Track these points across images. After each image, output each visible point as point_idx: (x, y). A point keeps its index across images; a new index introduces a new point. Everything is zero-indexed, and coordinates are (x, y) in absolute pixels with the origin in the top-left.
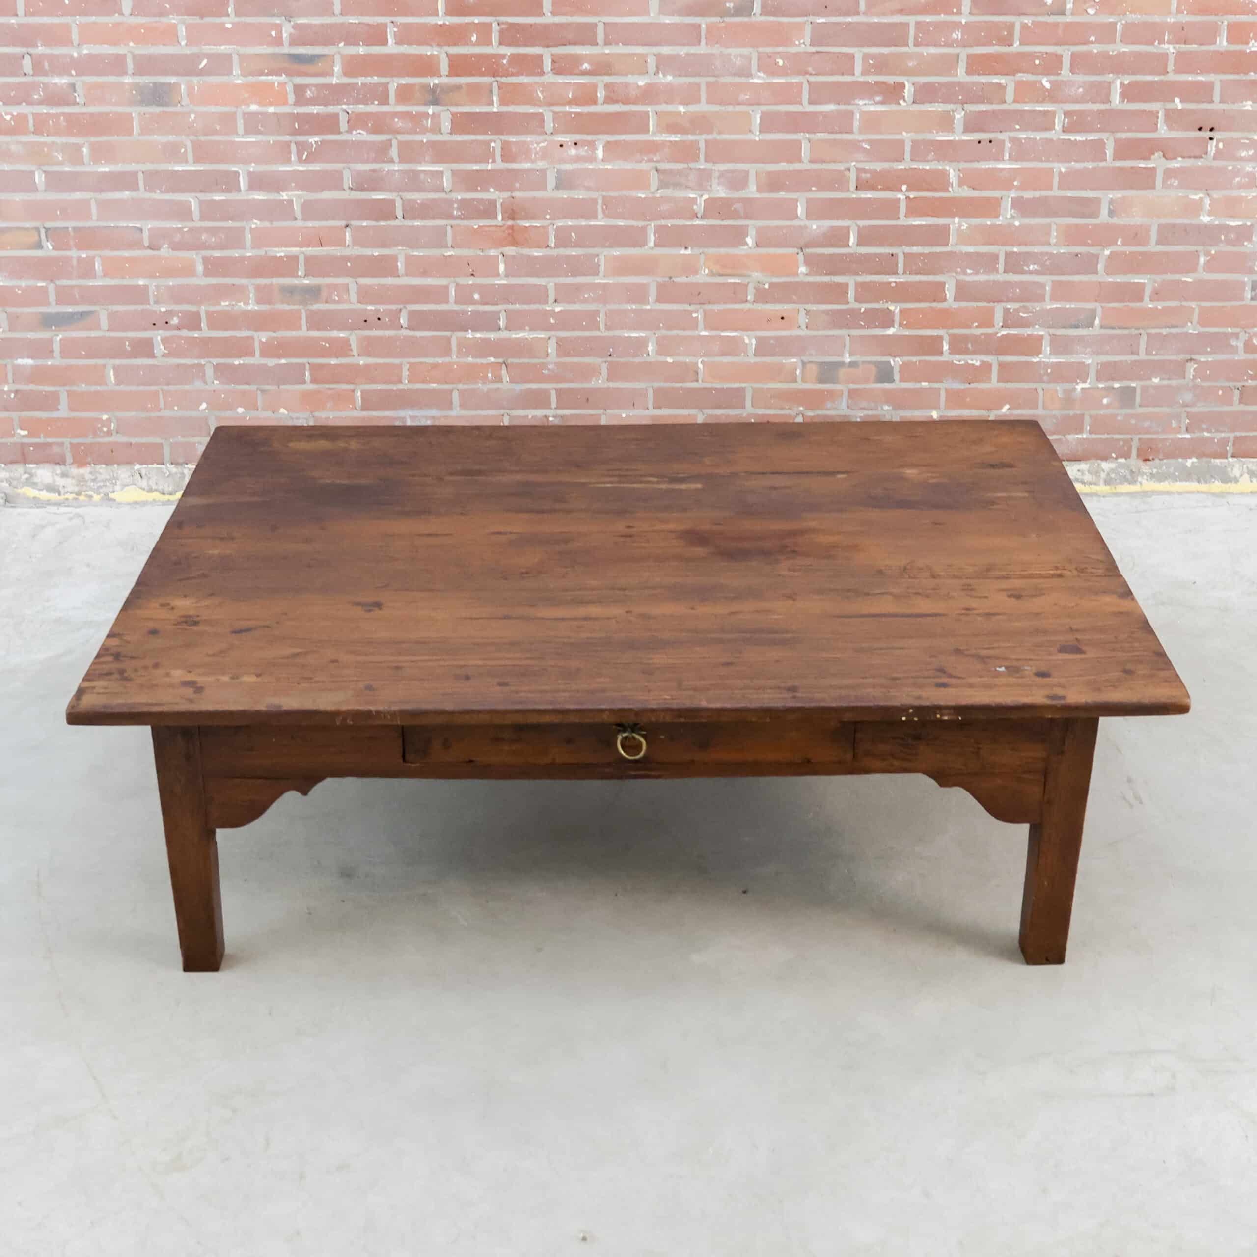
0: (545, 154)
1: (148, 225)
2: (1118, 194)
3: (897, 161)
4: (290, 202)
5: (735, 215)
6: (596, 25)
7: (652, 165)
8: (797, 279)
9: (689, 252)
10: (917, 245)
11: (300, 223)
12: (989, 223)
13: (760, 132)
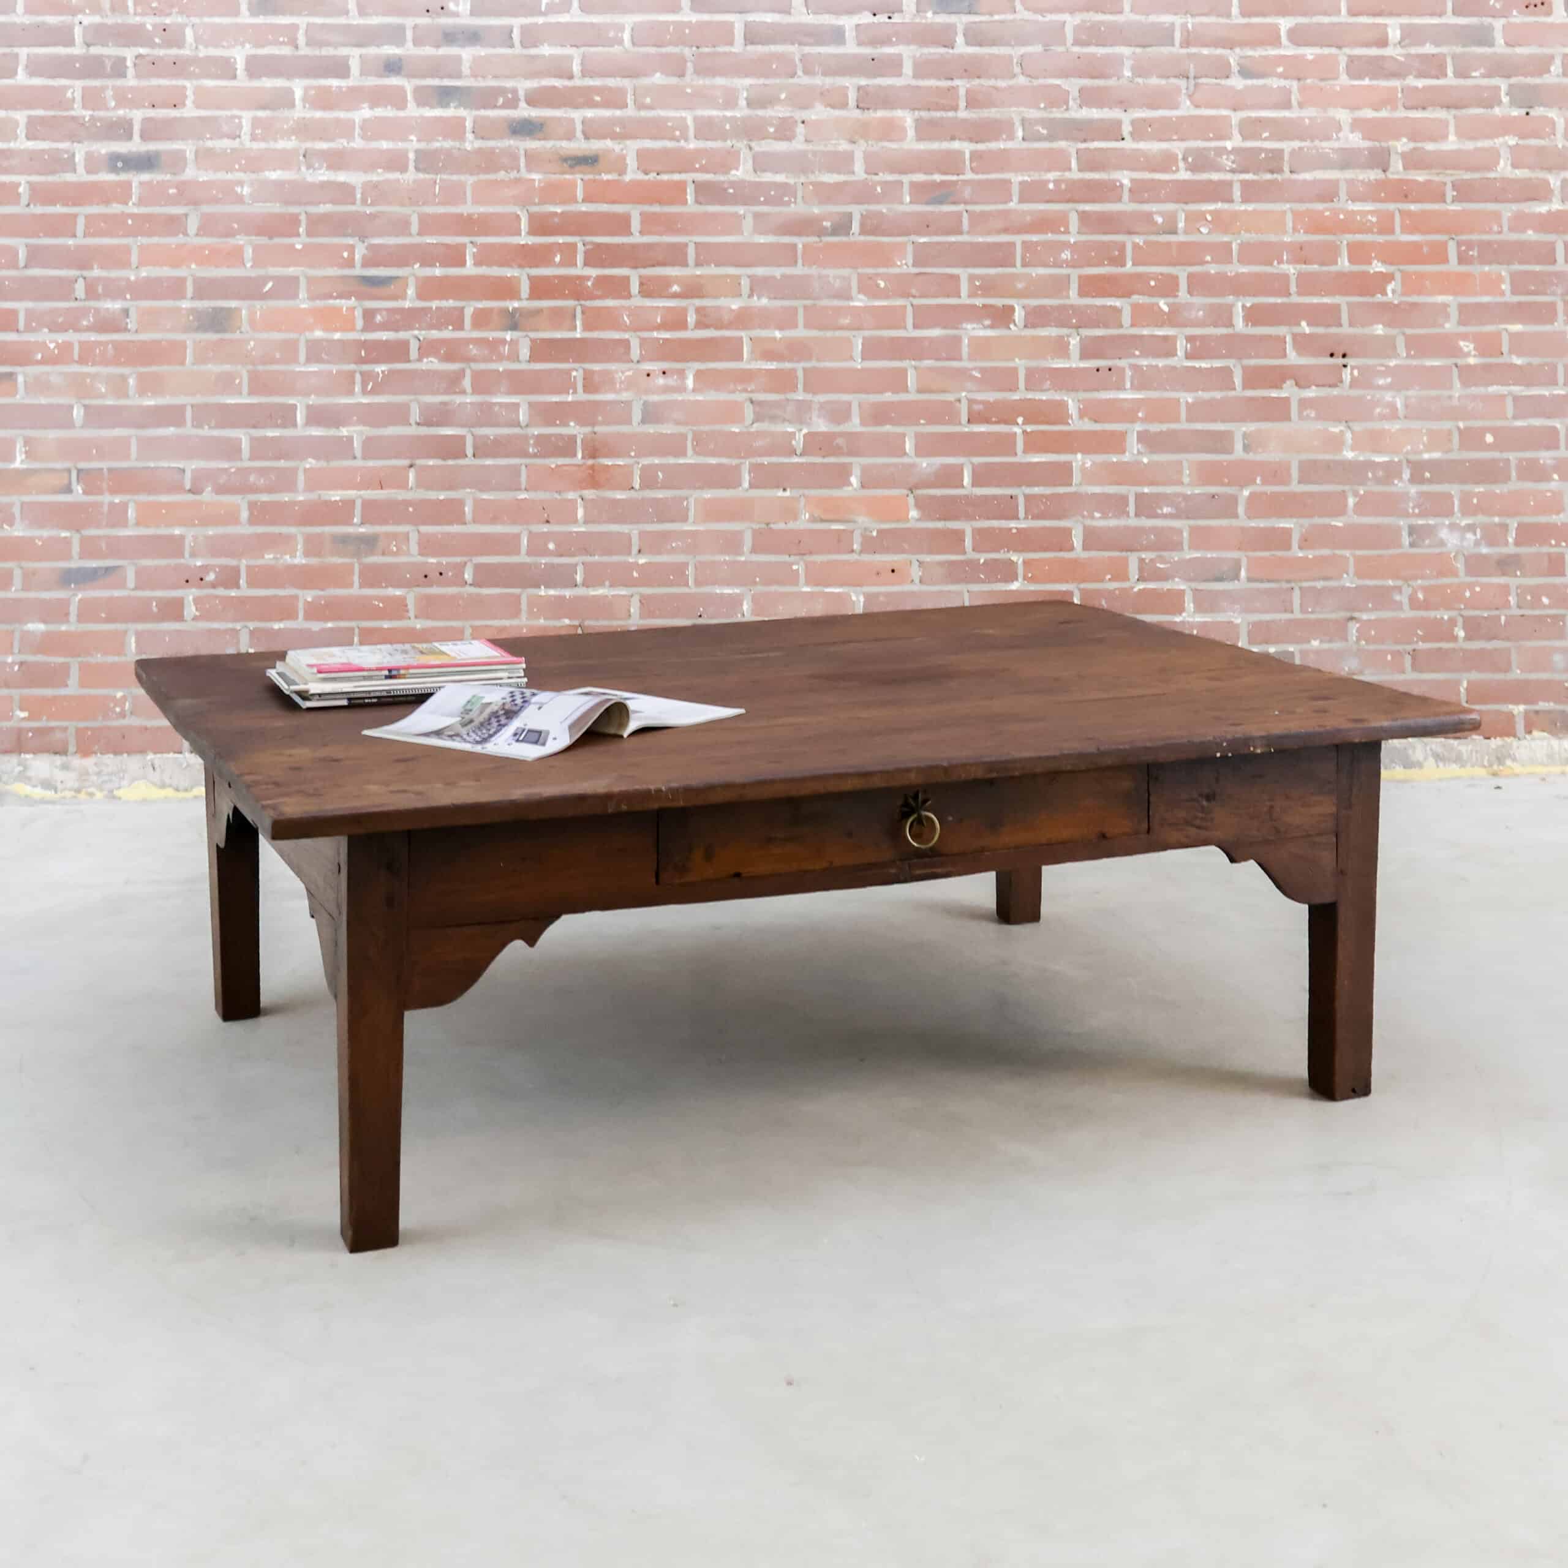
0: (630, 384)
1: (192, 466)
2: (1251, 427)
3: (1011, 390)
4: (350, 439)
5: (837, 451)
6: (686, 245)
7: (745, 395)
8: (908, 525)
9: (788, 493)
10: (1038, 485)
11: (359, 463)
12: (1115, 460)
13: (863, 359)
